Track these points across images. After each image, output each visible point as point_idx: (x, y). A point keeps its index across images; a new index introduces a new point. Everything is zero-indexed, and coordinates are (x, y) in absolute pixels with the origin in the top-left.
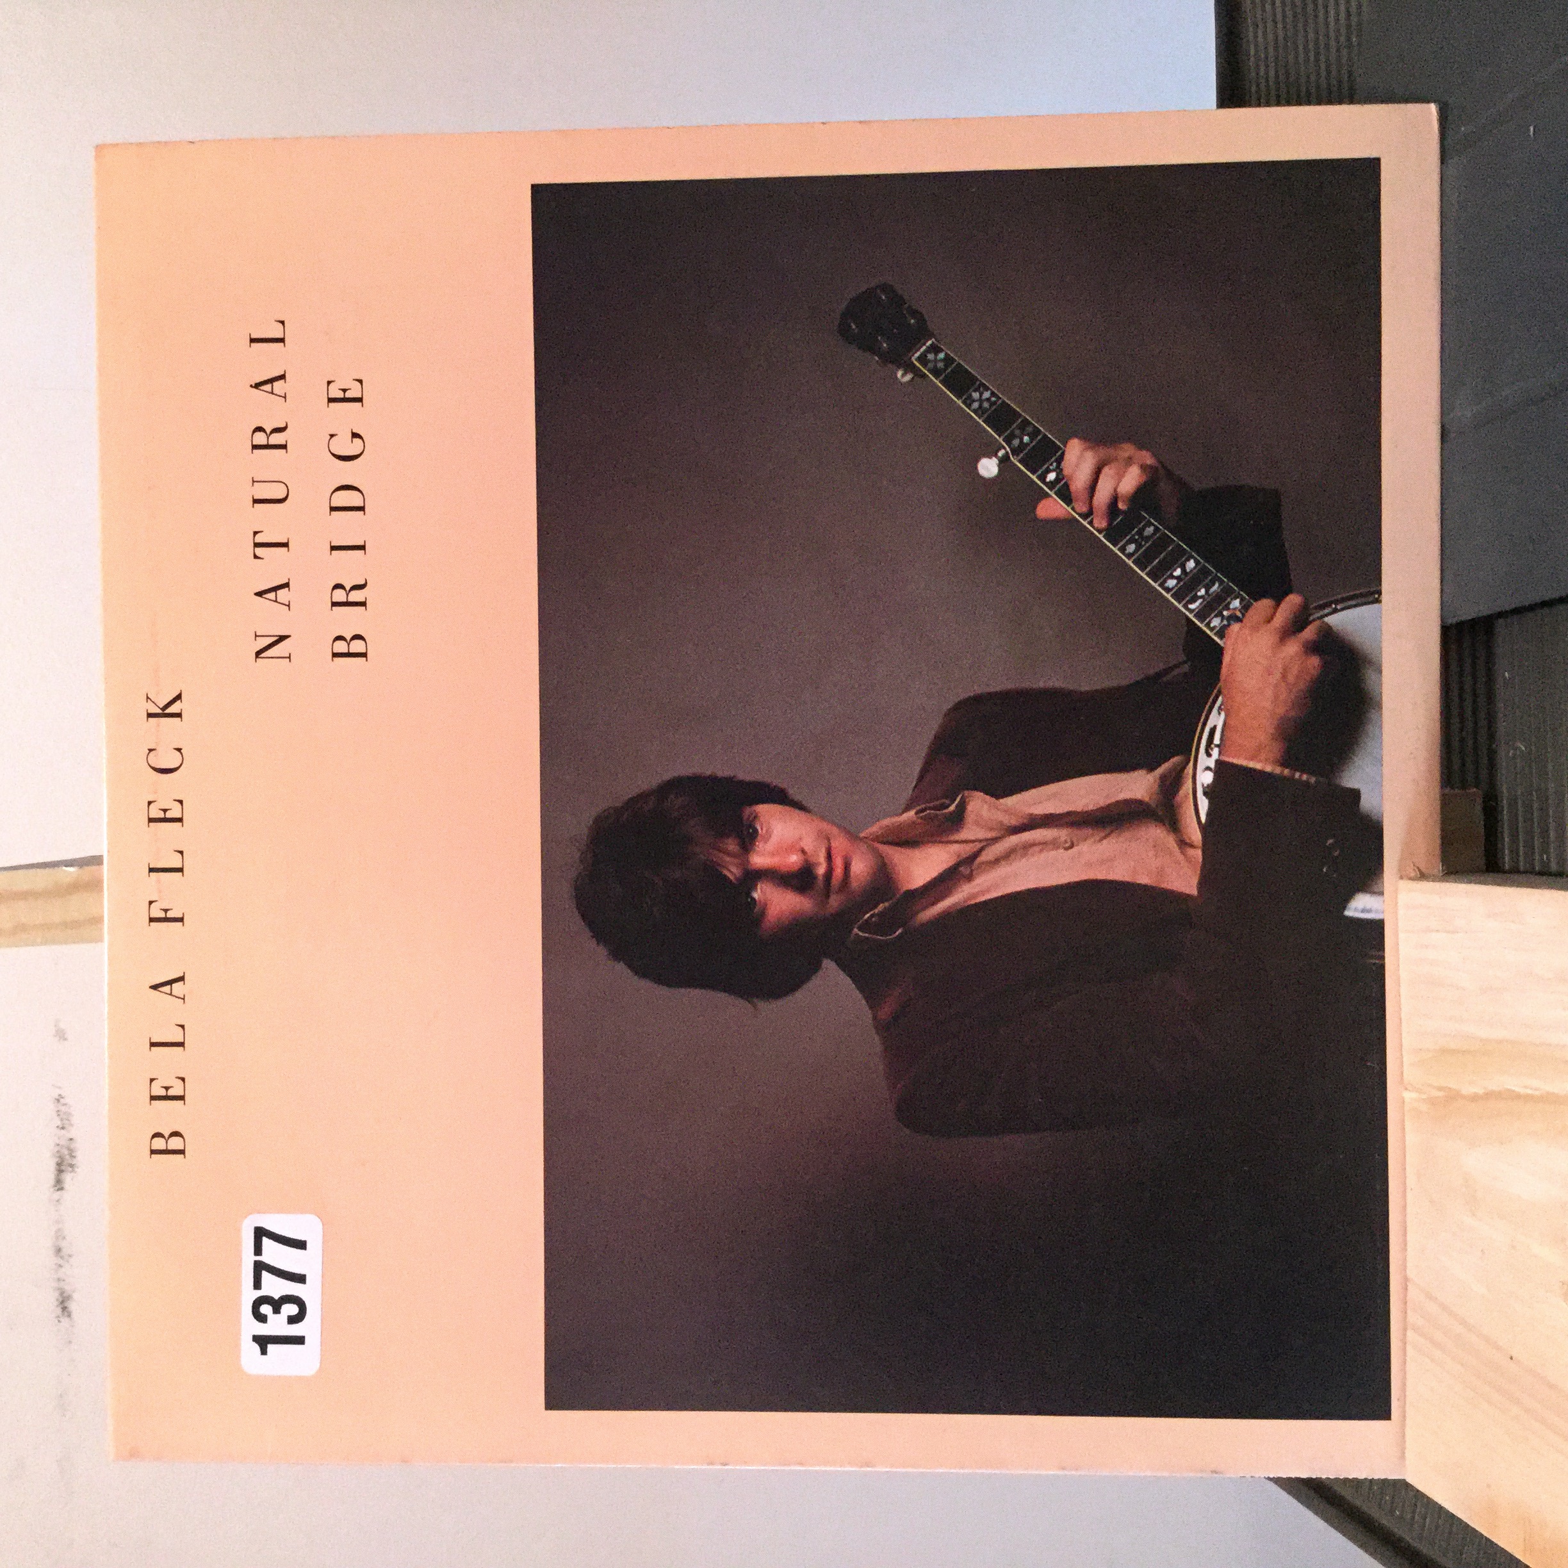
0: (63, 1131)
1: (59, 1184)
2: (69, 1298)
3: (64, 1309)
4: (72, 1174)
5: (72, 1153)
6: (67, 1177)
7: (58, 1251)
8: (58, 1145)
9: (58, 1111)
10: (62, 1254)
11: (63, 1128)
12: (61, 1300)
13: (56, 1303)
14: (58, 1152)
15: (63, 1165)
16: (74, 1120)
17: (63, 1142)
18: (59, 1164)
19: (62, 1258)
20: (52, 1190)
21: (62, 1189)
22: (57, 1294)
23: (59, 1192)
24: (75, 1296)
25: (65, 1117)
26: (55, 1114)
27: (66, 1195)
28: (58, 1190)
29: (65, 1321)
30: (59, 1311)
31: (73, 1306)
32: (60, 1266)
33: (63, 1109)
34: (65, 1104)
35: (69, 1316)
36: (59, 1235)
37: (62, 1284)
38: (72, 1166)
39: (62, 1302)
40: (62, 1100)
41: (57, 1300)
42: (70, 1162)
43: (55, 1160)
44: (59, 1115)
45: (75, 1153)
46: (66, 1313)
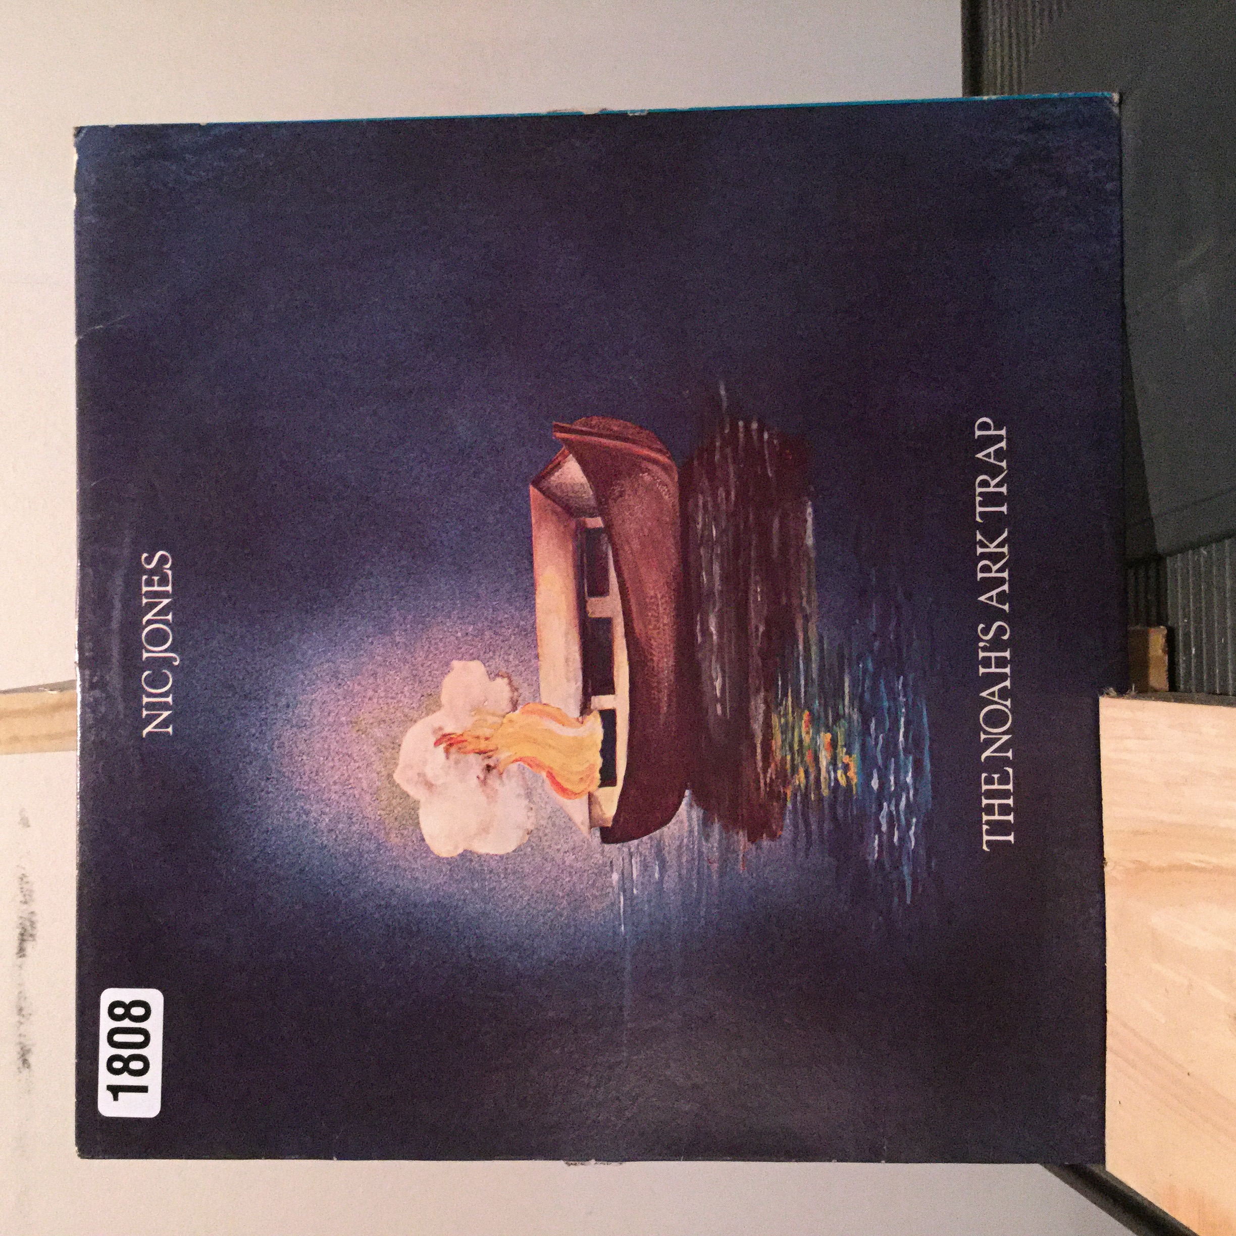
0: (25, 907)
1: (21, 952)
2: (29, 1051)
3: (25, 1061)
4: (33, 943)
5: (33, 924)
6: (29, 946)
7: (21, 1010)
8: (21, 917)
9: (22, 888)
10: (24, 1013)
11: (26, 903)
12: (22, 1053)
13: (18, 1056)
14: (21, 924)
15: (25, 936)
16: (35, 896)
17: (25, 915)
18: (22, 935)
19: (23, 1016)
20: (15, 957)
21: (24, 956)
22: (18, 1048)
23: (21, 959)
24: (34, 1049)
25: (27, 893)
26: (18, 892)
27: (28, 960)
28: (21, 957)
29: (26, 1072)
30: (20, 1063)
31: (32, 1059)
32: (21, 1023)
33: (26, 886)
34: (27, 882)
35: (29, 1067)
36: (21, 996)
37: (22, 1039)
38: (31, 935)
39: (23, 1055)
40: (25, 880)
41: (19, 1053)
42: (31, 932)
43: (18, 931)
44: (22, 892)
45: (35, 925)
46: (26, 1065)
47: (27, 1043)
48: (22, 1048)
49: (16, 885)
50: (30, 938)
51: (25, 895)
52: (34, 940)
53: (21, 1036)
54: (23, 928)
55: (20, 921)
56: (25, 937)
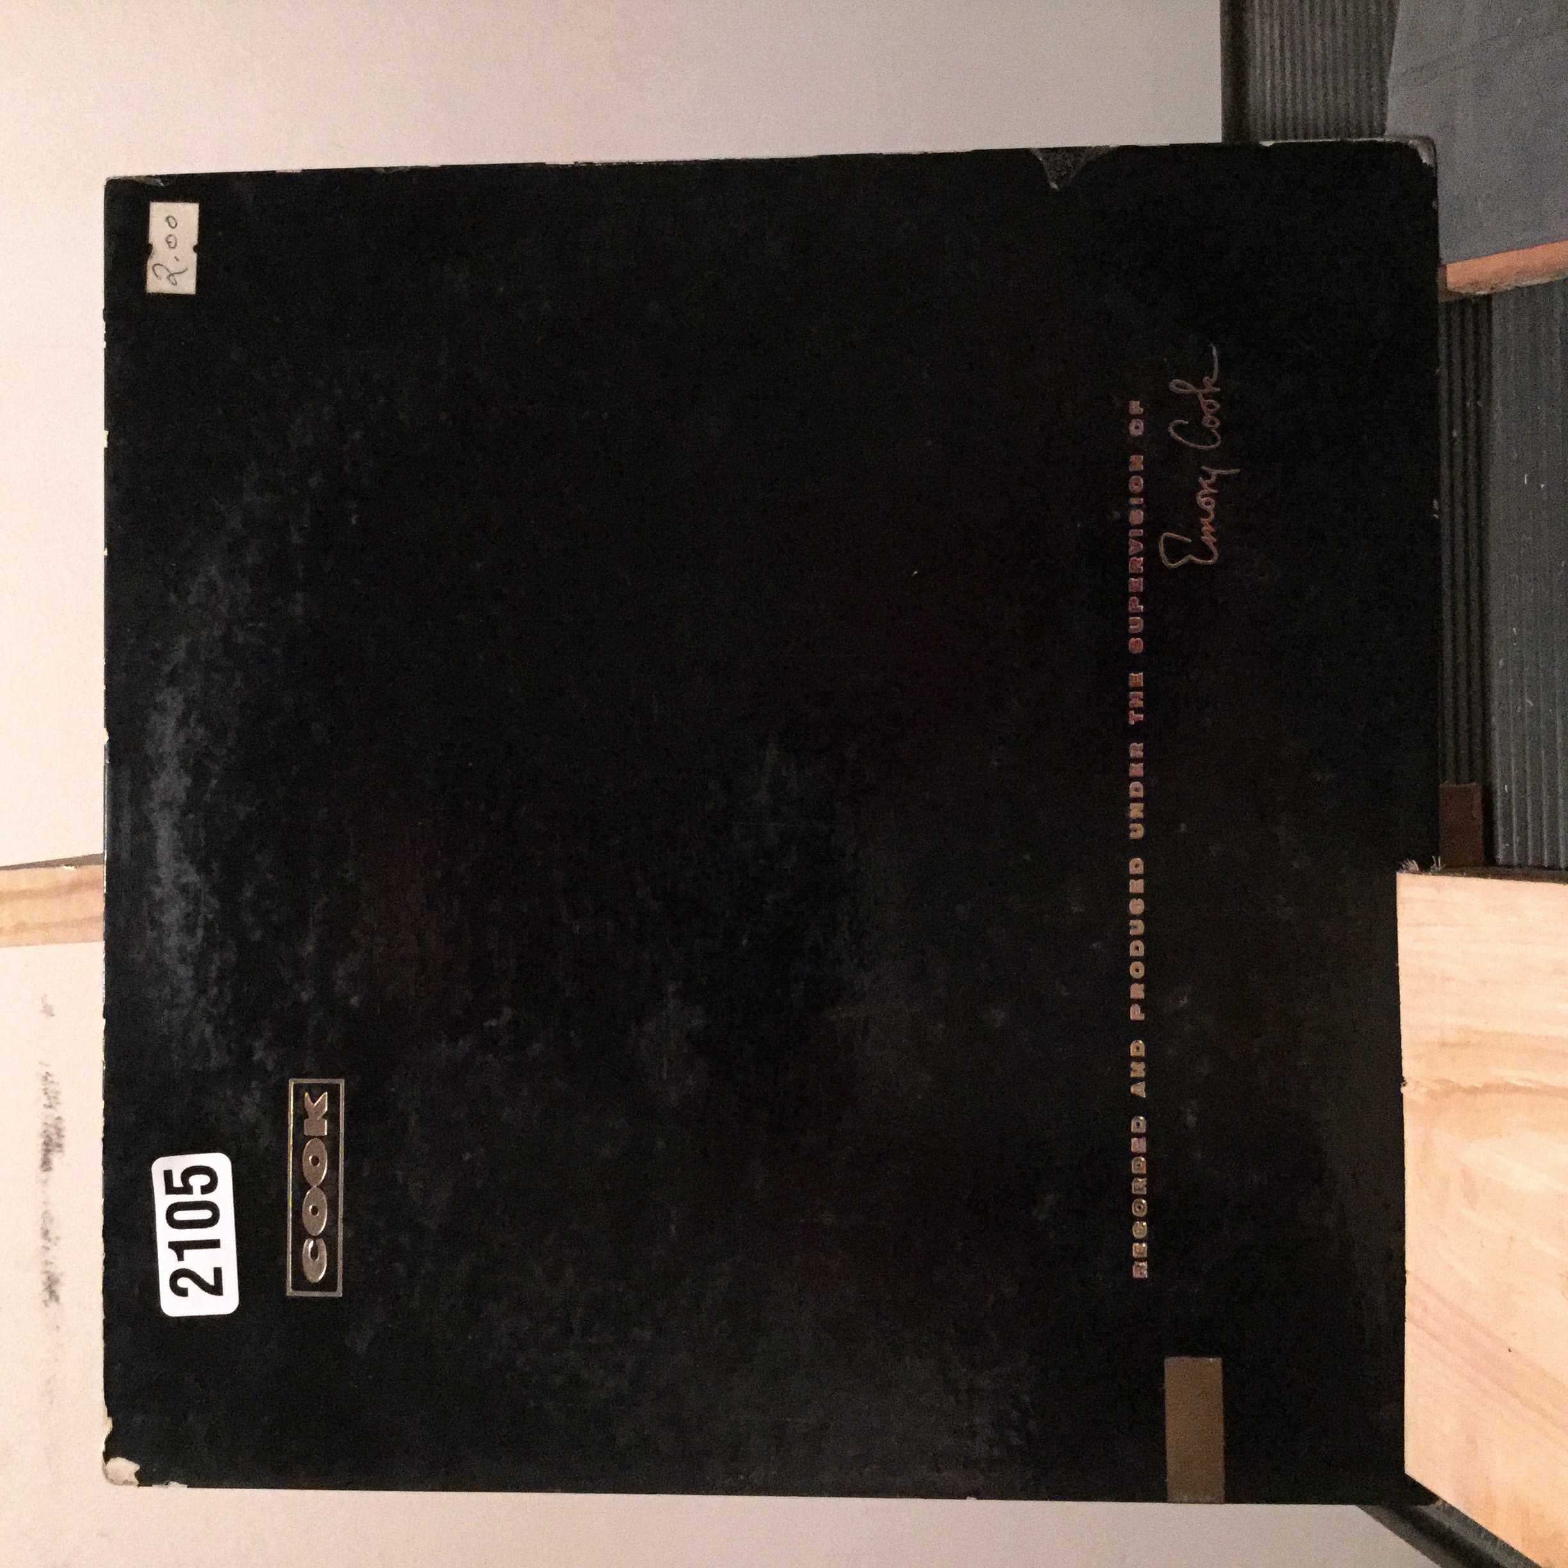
0: (50, 1111)
1: (46, 1165)
2: (57, 1281)
3: (52, 1293)
4: (60, 1154)
5: (59, 1132)
6: (55, 1158)
8: (45, 1124)
9: (45, 1089)
10: (51, 1235)
11: (50, 1106)
12: (48, 1283)
13: (43, 1287)
14: (45, 1131)
15: (51, 1145)
16: (63, 1098)
17: (50, 1121)
18: (46, 1144)
19: (50, 1240)
20: (39, 1171)
21: (49, 1169)
22: (44, 1277)
23: (47, 1173)
24: (63, 1279)
25: (52, 1095)
26: (42, 1093)
27: (53, 1175)
28: (46, 1170)
29: (53, 1305)
30: (46, 1294)
31: (62, 1291)
32: (47, 1248)
33: (51, 1087)
34: (52, 1082)
35: (57, 1299)
36: (46, 1216)
37: (49, 1268)
38: (59, 1146)
39: (50, 1286)
40: (50, 1079)
41: (44, 1284)
42: (57, 1141)
43: (42, 1140)
44: (46, 1093)
45: (63, 1133)
46: (53, 1298)
47: (56, 1270)
48: (49, 1278)
49: (39, 1085)
50: (58, 1149)
51: (49, 1098)
53: (47, 1263)
54: (48, 1136)
55: (45, 1128)
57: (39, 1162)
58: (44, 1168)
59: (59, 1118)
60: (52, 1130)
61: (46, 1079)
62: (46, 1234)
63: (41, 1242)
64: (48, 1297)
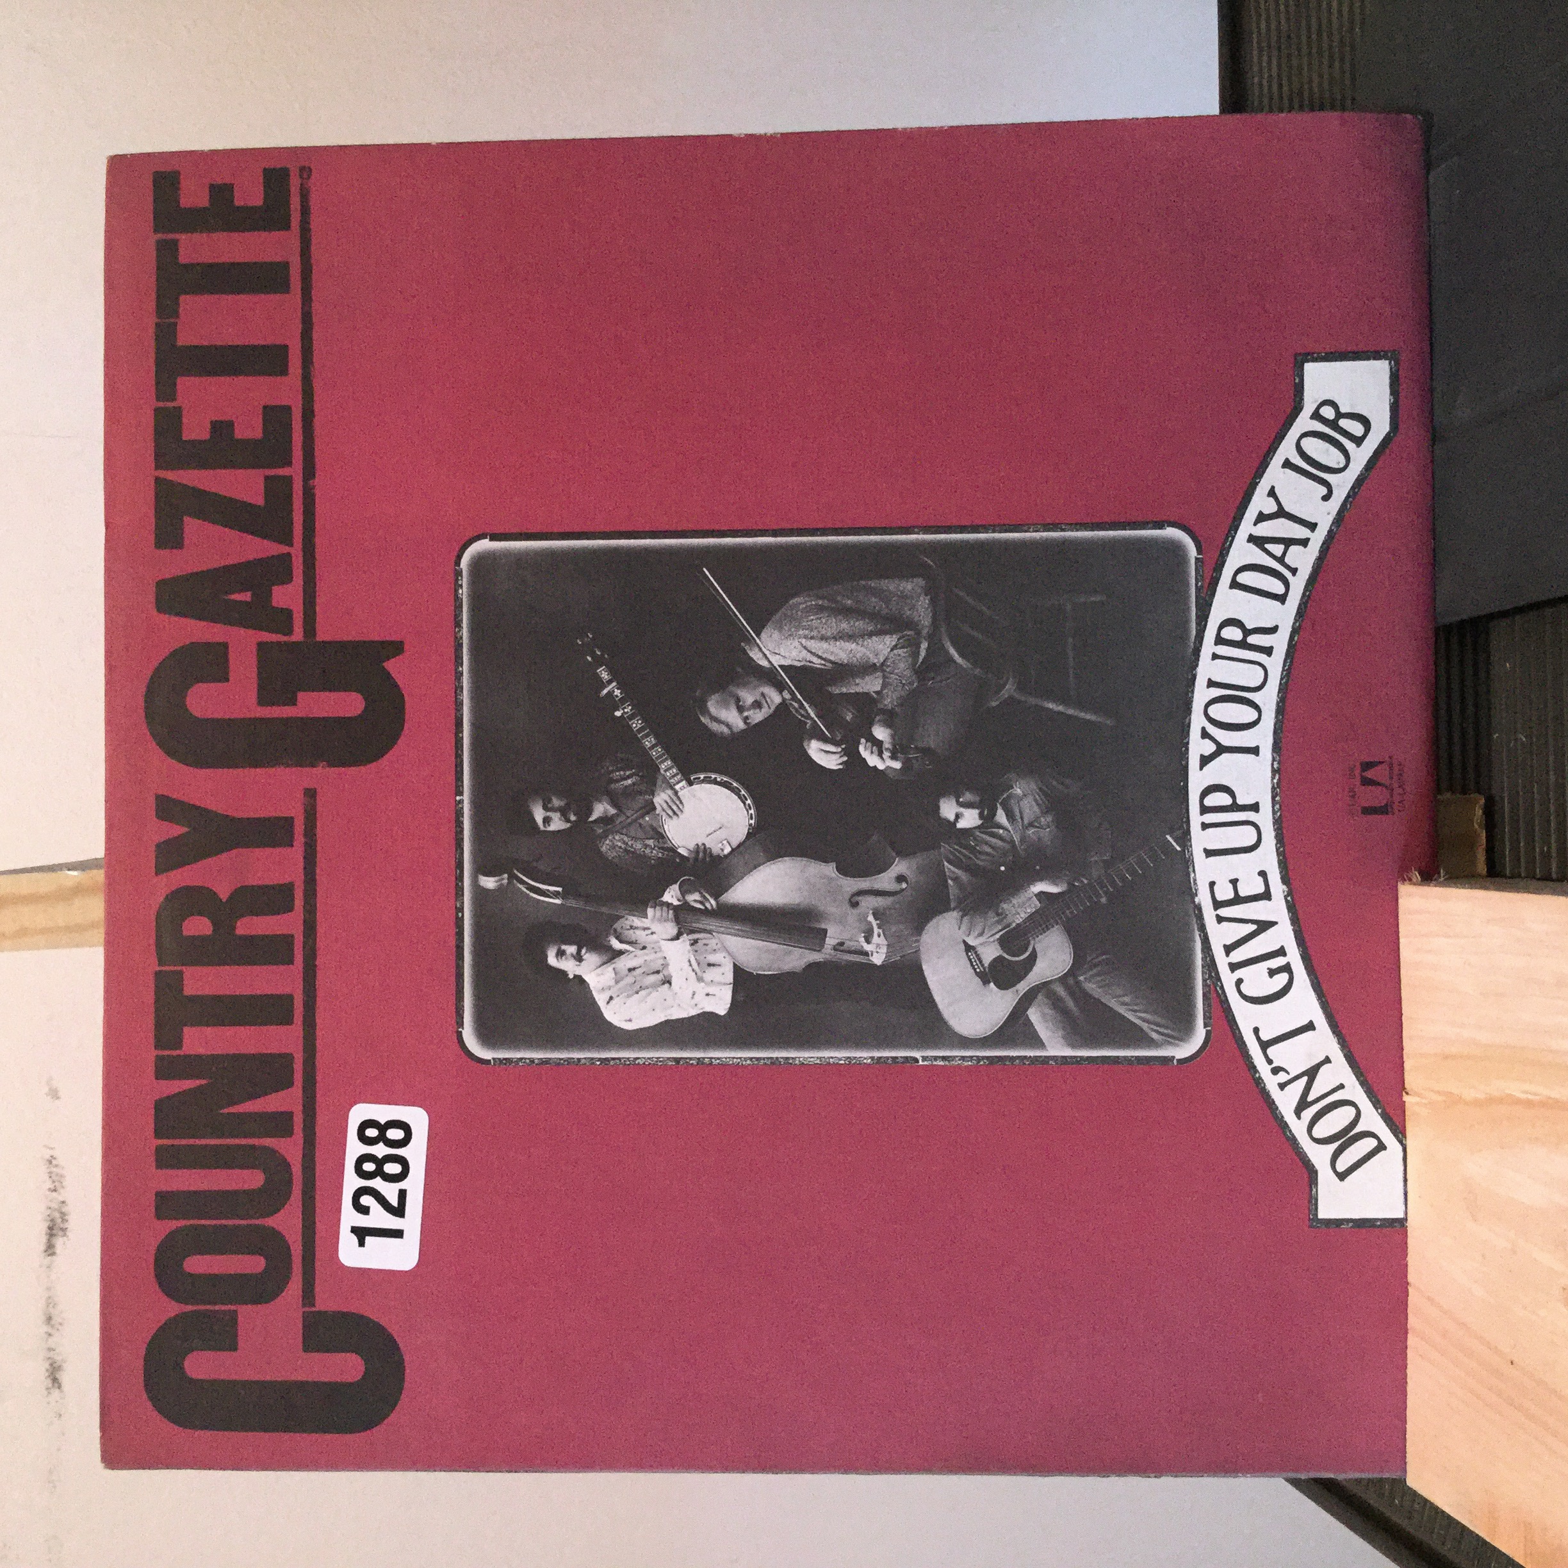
0: (54, 1194)
1: (50, 1250)
2: (59, 1368)
3: (55, 1380)
4: (64, 1238)
5: (63, 1215)
6: (59, 1242)
8: (49, 1208)
9: (50, 1173)
10: (53, 1322)
11: (55, 1190)
12: (51, 1370)
13: (45, 1374)
14: (49, 1215)
15: (55, 1229)
16: (65, 1182)
17: (55, 1205)
18: (50, 1228)
19: (53, 1326)
20: (42, 1255)
21: (53, 1254)
22: (47, 1366)
23: (50, 1258)
24: (64, 1366)
25: (57, 1179)
26: (46, 1177)
27: (60, 1259)
28: (49, 1255)
29: (56, 1393)
30: (49, 1382)
31: (65, 1378)
32: (51, 1335)
33: (55, 1171)
34: (56, 1166)
35: (59, 1387)
36: (50, 1302)
37: (52, 1354)
38: (63, 1230)
39: (52, 1373)
40: (54, 1162)
41: (47, 1370)
42: (62, 1226)
43: (47, 1224)
44: (50, 1177)
45: (66, 1217)
46: (56, 1385)
47: (58, 1358)
48: (51, 1365)
49: (43, 1169)
50: (61, 1233)
51: (54, 1182)
52: (65, 1235)
53: (50, 1349)
54: (52, 1220)
55: (49, 1212)
56: (54, 1232)
57: (43, 1247)
58: (50, 1252)
59: (63, 1202)
60: (57, 1215)
61: (50, 1162)
62: (49, 1319)
63: (45, 1328)
64: (50, 1385)
